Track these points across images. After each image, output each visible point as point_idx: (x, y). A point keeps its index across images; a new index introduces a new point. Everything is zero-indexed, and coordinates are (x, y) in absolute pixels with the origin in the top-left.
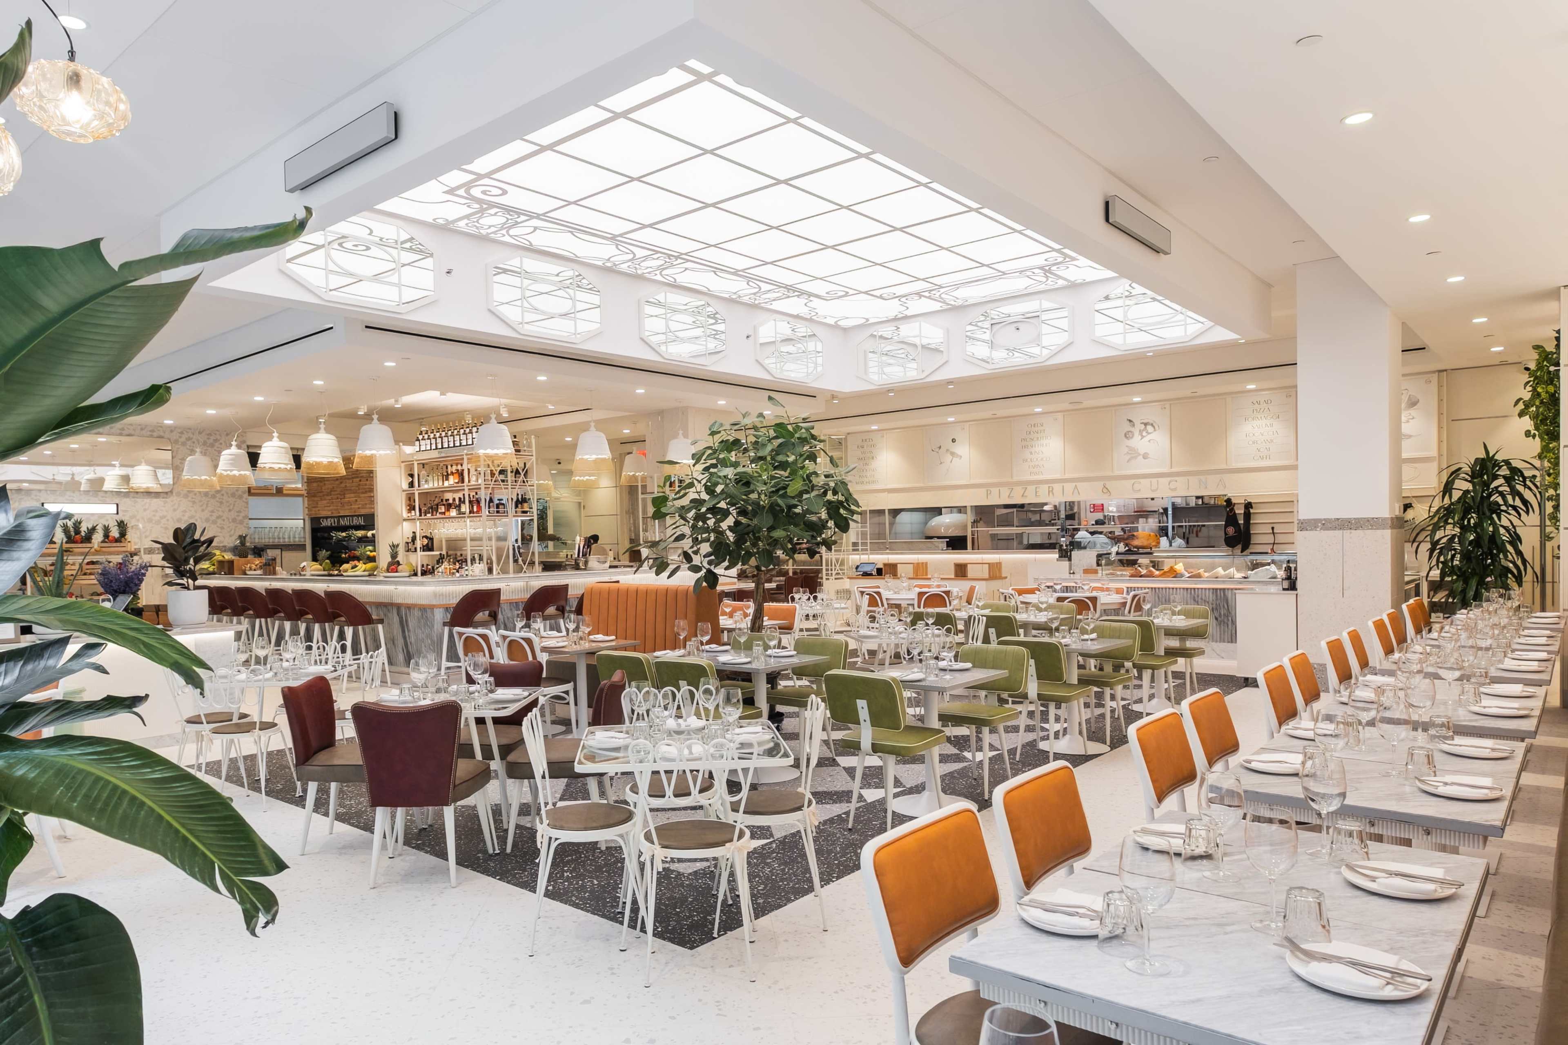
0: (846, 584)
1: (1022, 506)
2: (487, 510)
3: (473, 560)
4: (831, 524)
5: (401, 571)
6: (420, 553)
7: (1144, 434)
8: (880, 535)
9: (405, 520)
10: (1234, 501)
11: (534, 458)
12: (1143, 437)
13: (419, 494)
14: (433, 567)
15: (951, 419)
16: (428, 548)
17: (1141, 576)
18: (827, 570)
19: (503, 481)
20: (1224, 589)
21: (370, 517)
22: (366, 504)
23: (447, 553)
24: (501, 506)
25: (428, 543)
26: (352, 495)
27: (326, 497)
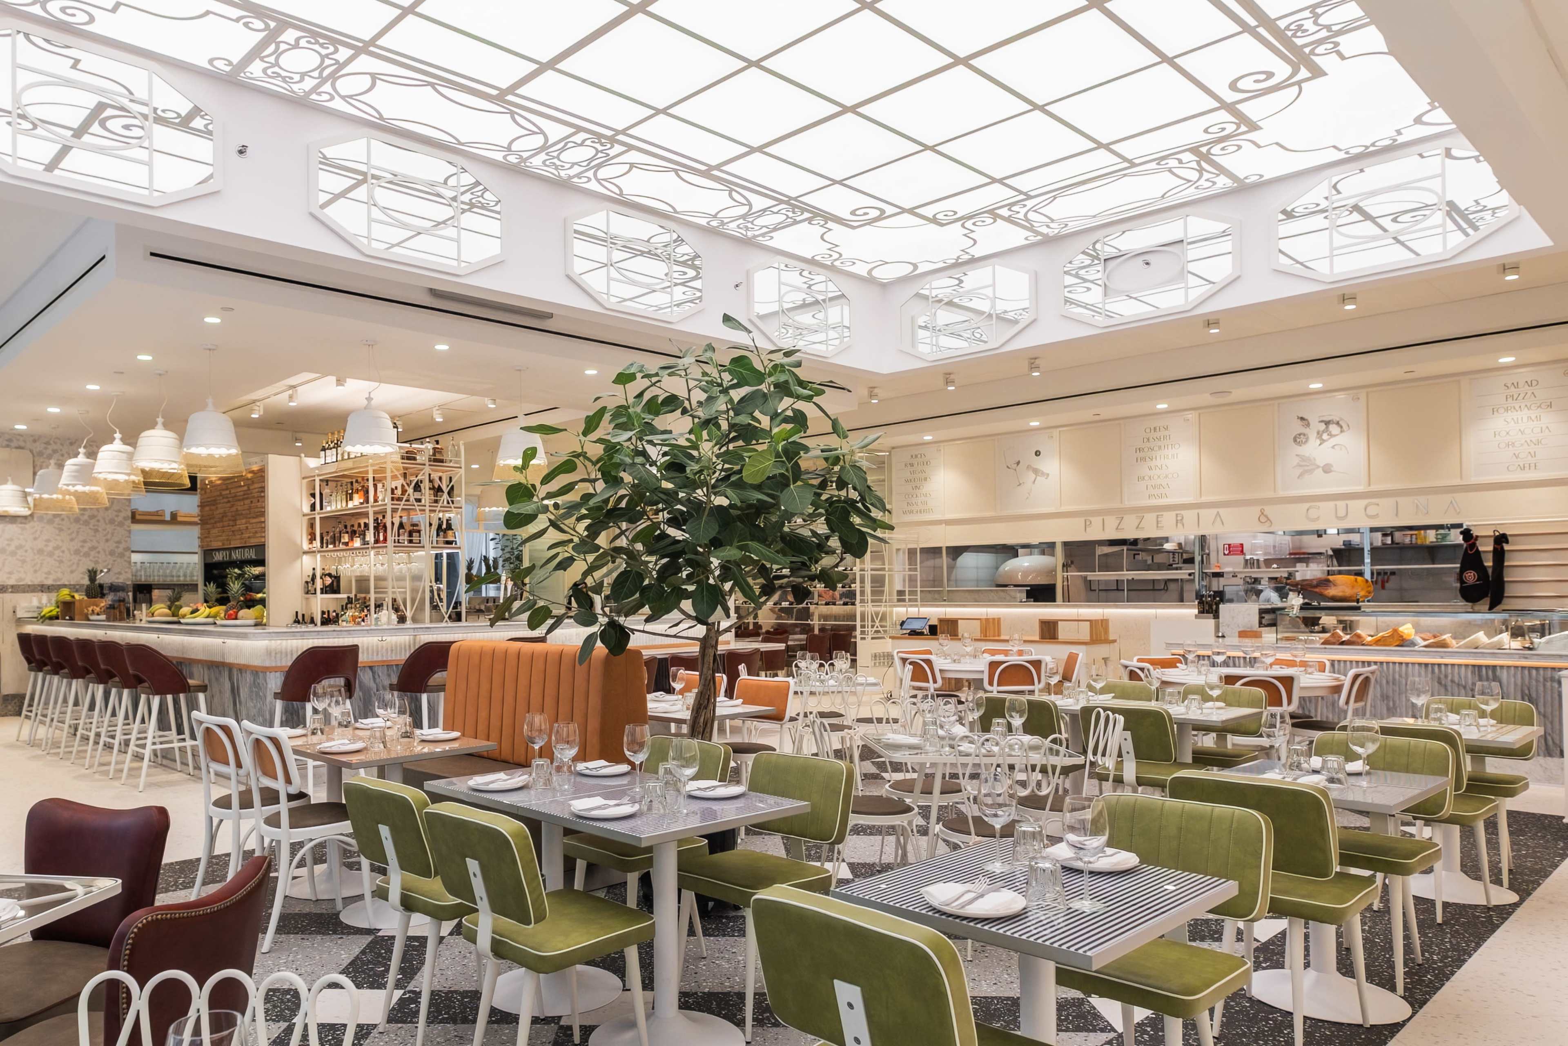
0: (887, 645)
1: (1135, 542)
2: (396, 539)
4: (834, 543)
5: (242, 618)
6: (322, 597)
7: (1325, 436)
8: (936, 581)
9: (305, 553)
10: (1475, 532)
11: (462, 471)
12: (1323, 441)
13: (321, 519)
14: (336, 614)
15: (1035, 424)
16: (333, 588)
17: (1343, 643)
18: (863, 626)
19: (419, 500)
20: (1494, 667)
21: (261, 548)
22: (256, 532)
23: (356, 596)
24: (414, 534)
25: (333, 582)
26: (244, 521)
27: (218, 525)
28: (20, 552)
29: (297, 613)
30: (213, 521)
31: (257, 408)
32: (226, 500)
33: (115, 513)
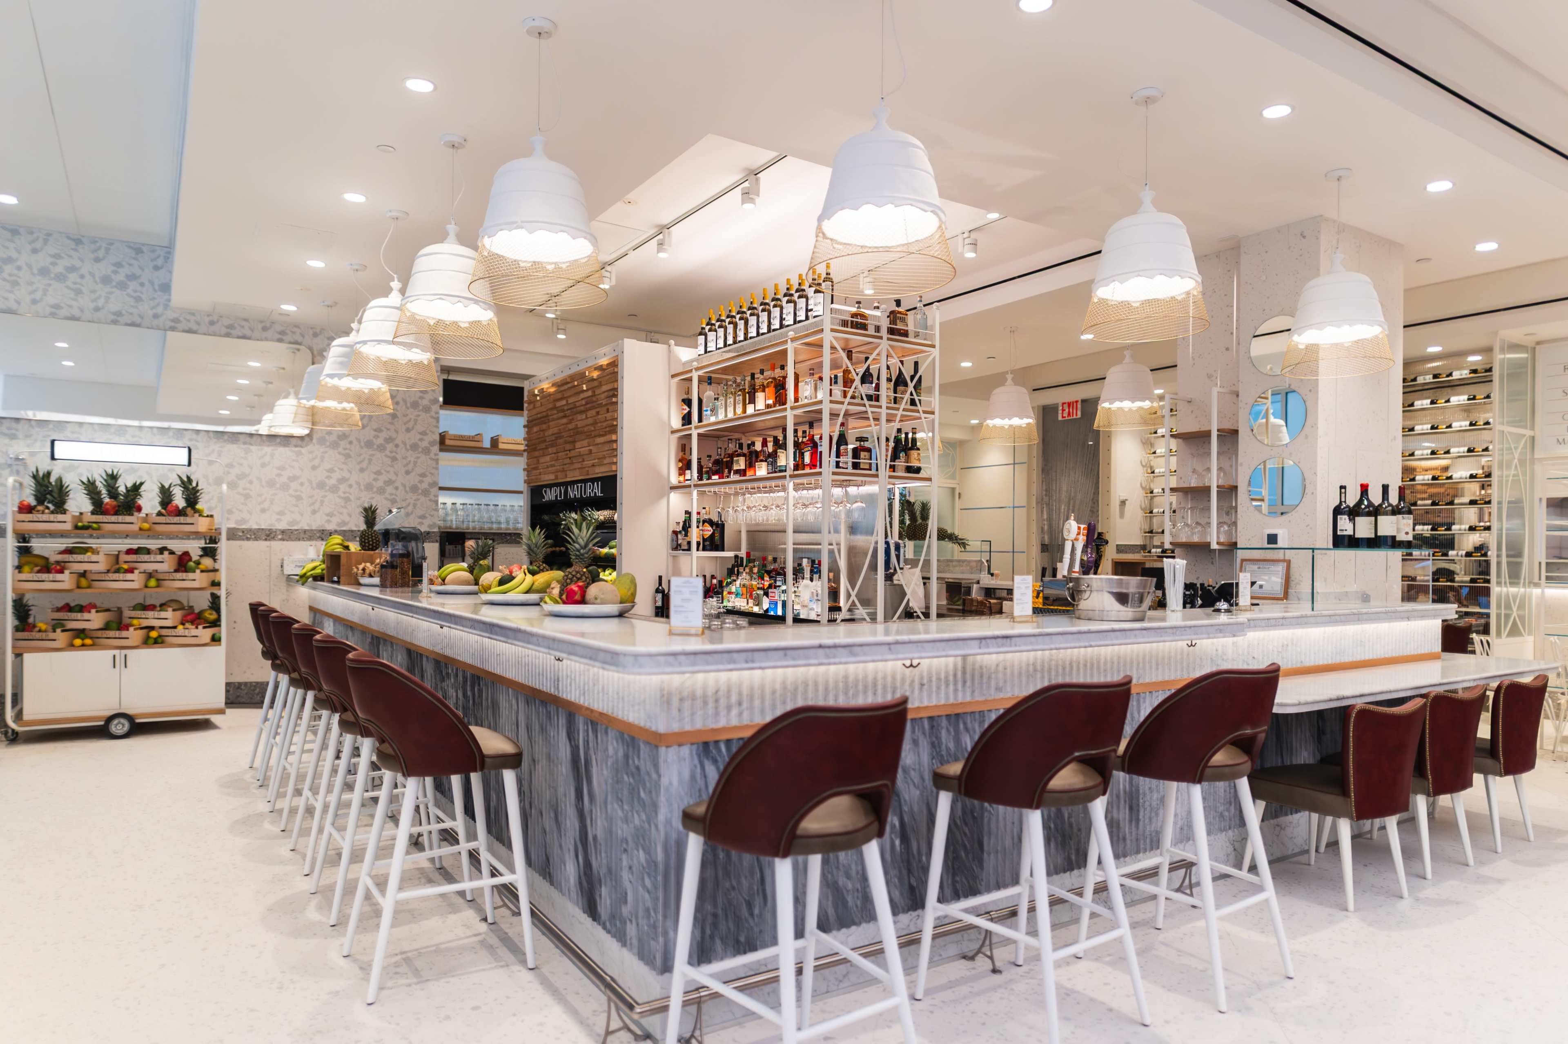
2: (833, 459)
3: (798, 572)
5: (594, 599)
6: (696, 554)
9: (673, 488)
11: (936, 352)
13: (699, 435)
14: (721, 582)
16: (714, 543)
19: (870, 398)
21: (610, 483)
22: (604, 457)
23: (748, 554)
24: (863, 454)
25: (713, 534)
26: (585, 443)
27: (550, 450)
28: (294, 485)
29: (660, 578)
30: (543, 446)
31: (607, 274)
32: (561, 414)
33: (419, 436)
